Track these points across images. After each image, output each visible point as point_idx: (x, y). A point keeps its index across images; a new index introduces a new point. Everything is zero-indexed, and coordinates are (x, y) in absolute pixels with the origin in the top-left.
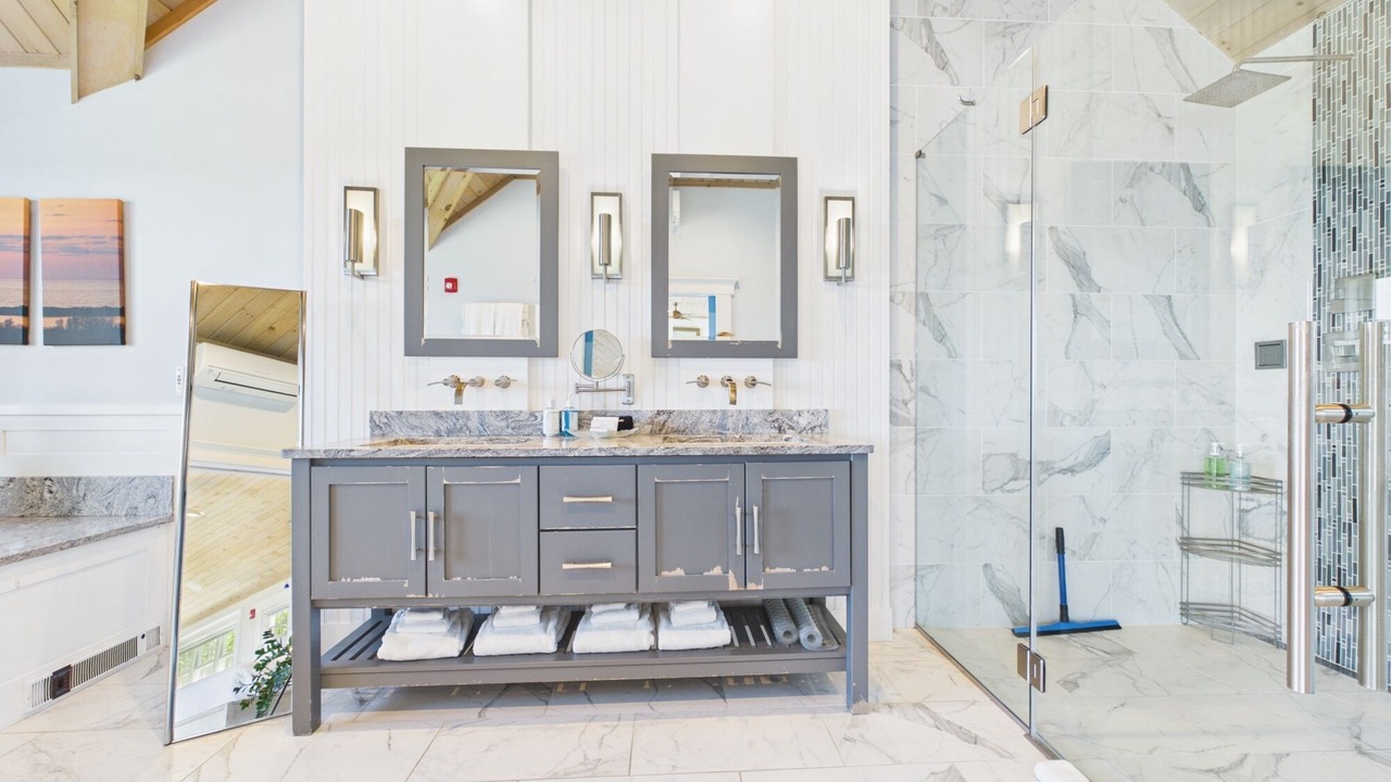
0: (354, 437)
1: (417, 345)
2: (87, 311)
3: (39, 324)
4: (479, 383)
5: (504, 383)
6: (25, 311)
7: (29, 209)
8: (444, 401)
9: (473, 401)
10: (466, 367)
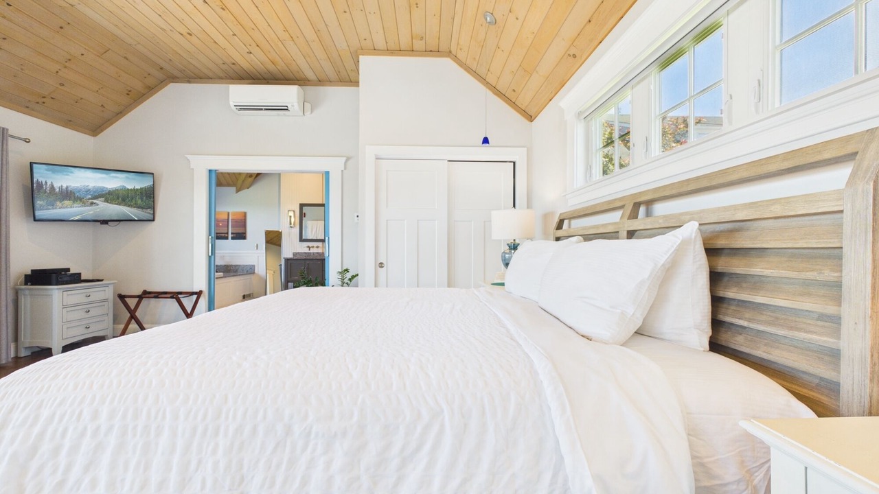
0: (291, 256)
1: (301, 240)
2: (239, 233)
3: (230, 236)
4: (313, 247)
5: (318, 247)
6: (227, 233)
7: (228, 213)
8: (307, 250)
9: (312, 250)
10: (310, 244)
